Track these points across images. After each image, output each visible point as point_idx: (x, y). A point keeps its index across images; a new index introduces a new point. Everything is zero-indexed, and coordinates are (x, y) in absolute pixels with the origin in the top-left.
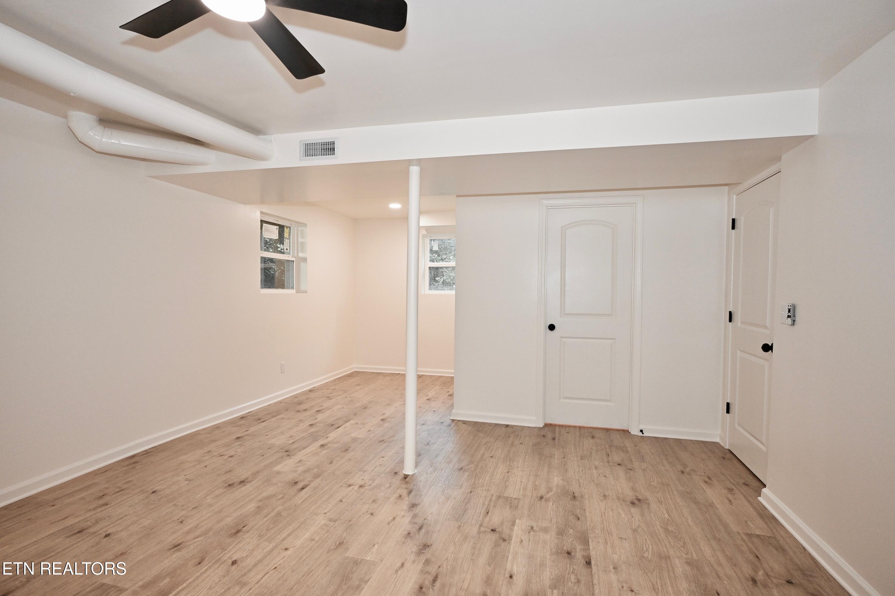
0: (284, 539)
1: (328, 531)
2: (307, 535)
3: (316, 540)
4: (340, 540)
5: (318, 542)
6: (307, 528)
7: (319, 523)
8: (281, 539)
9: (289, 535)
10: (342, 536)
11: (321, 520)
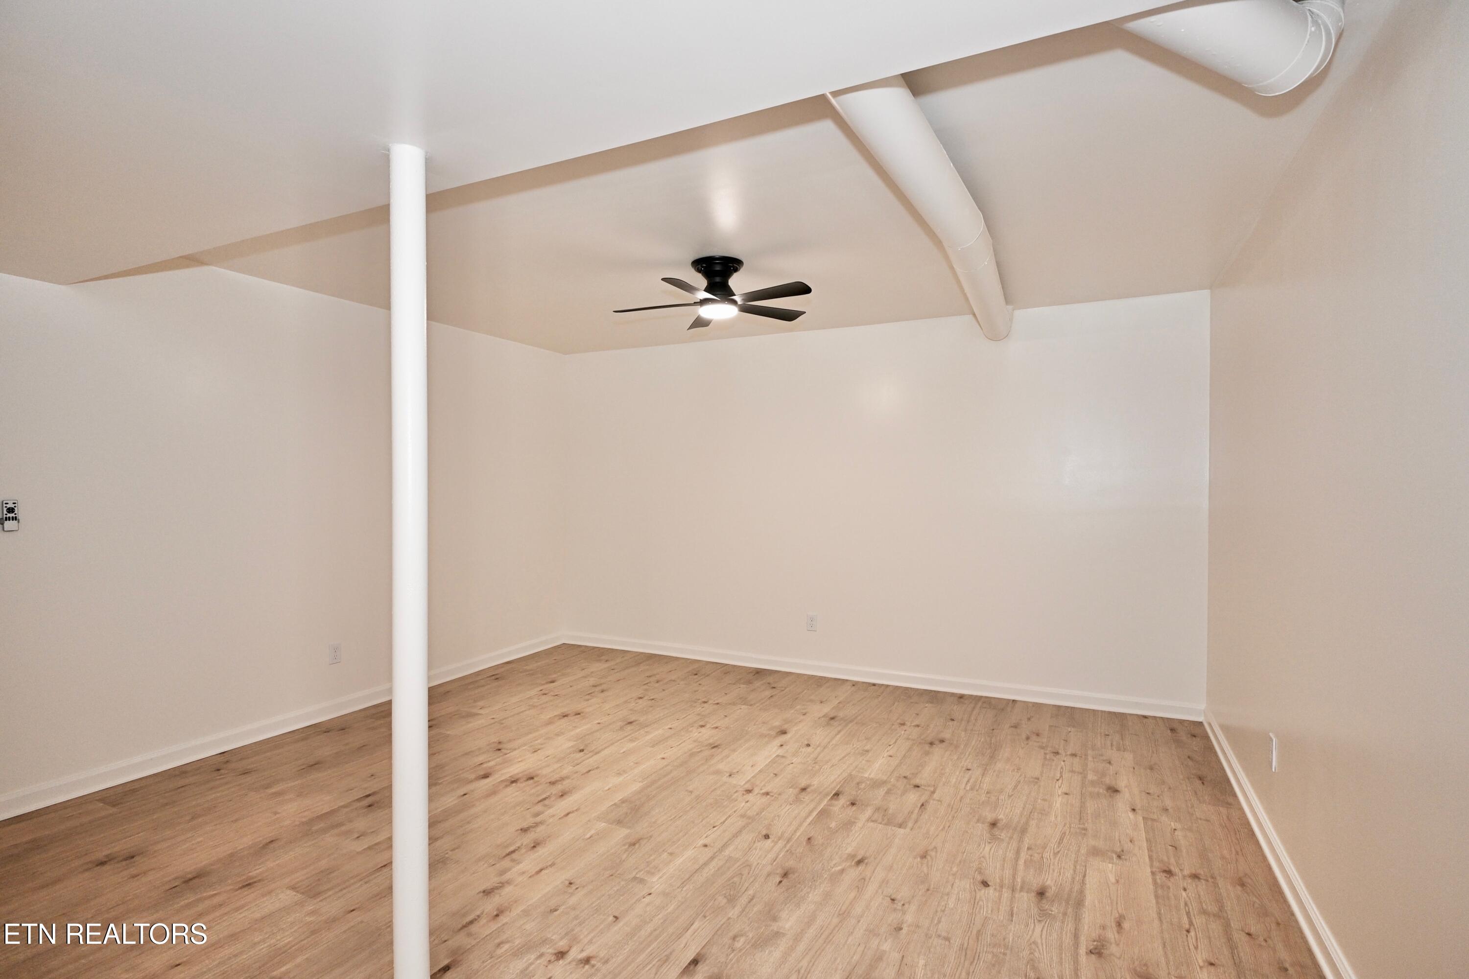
0: (712, 858)
1: (648, 863)
2: (679, 861)
3: (666, 854)
4: (633, 849)
5: (663, 851)
6: (680, 871)
7: (661, 877)
8: (716, 860)
9: (706, 864)
10: (629, 854)
11: (657, 883)
